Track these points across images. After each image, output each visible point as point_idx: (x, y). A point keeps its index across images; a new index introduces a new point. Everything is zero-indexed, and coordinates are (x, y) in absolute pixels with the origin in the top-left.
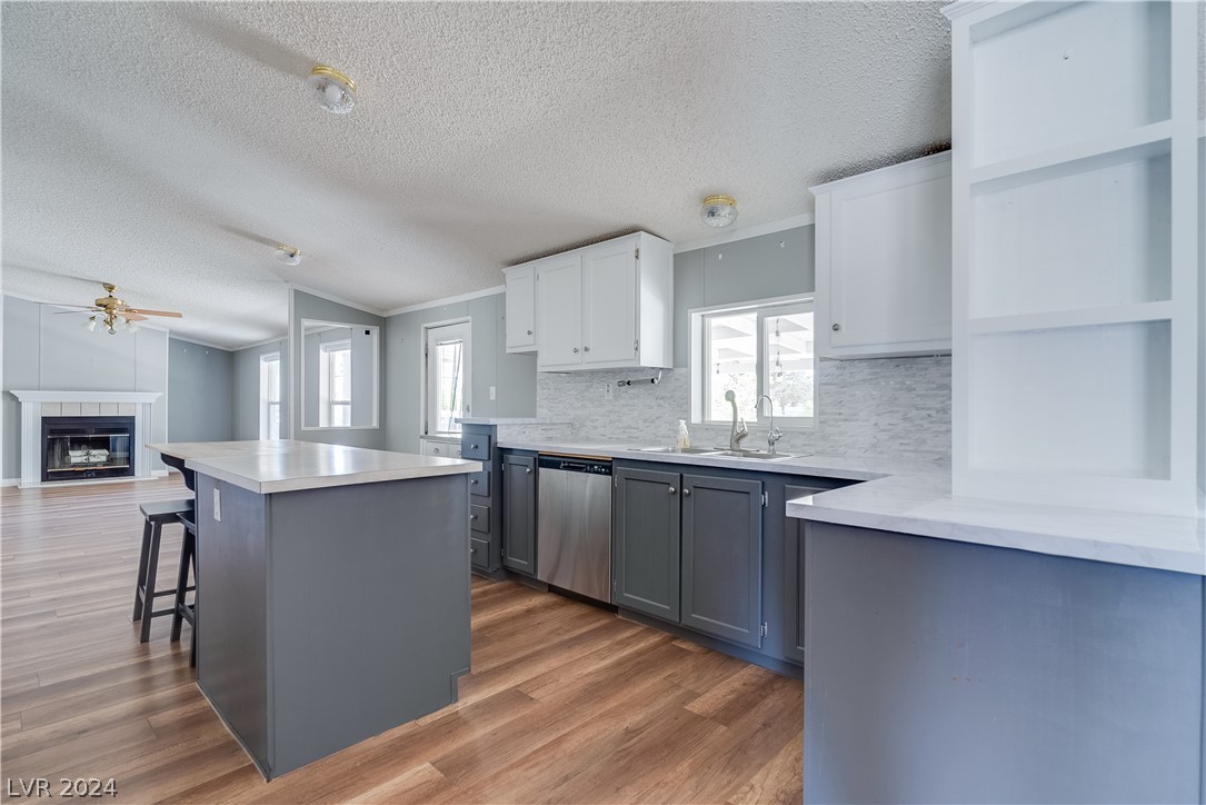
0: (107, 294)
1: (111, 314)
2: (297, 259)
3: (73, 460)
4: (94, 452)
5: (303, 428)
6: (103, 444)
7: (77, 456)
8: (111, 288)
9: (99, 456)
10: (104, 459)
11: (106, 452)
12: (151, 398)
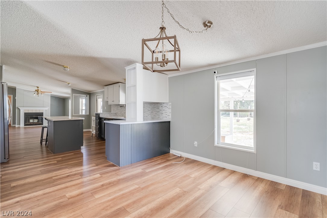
0: (37, 89)
1: (38, 92)
2: (70, 85)
3: (31, 122)
4: (35, 120)
5: (73, 115)
6: (37, 118)
7: (31, 121)
8: (38, 87)
9: (36, 121)
10: (37, 121)
11: (37, 120)
12: (47, 109)
